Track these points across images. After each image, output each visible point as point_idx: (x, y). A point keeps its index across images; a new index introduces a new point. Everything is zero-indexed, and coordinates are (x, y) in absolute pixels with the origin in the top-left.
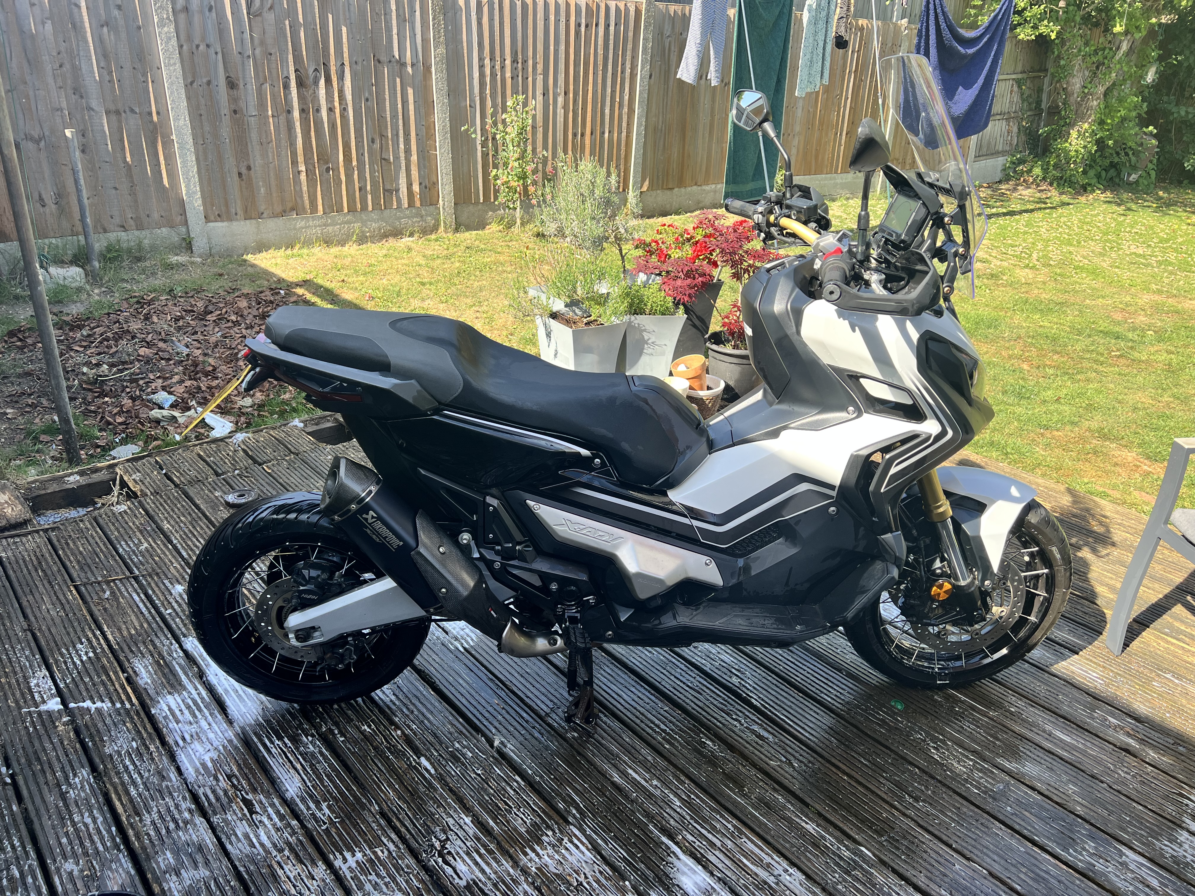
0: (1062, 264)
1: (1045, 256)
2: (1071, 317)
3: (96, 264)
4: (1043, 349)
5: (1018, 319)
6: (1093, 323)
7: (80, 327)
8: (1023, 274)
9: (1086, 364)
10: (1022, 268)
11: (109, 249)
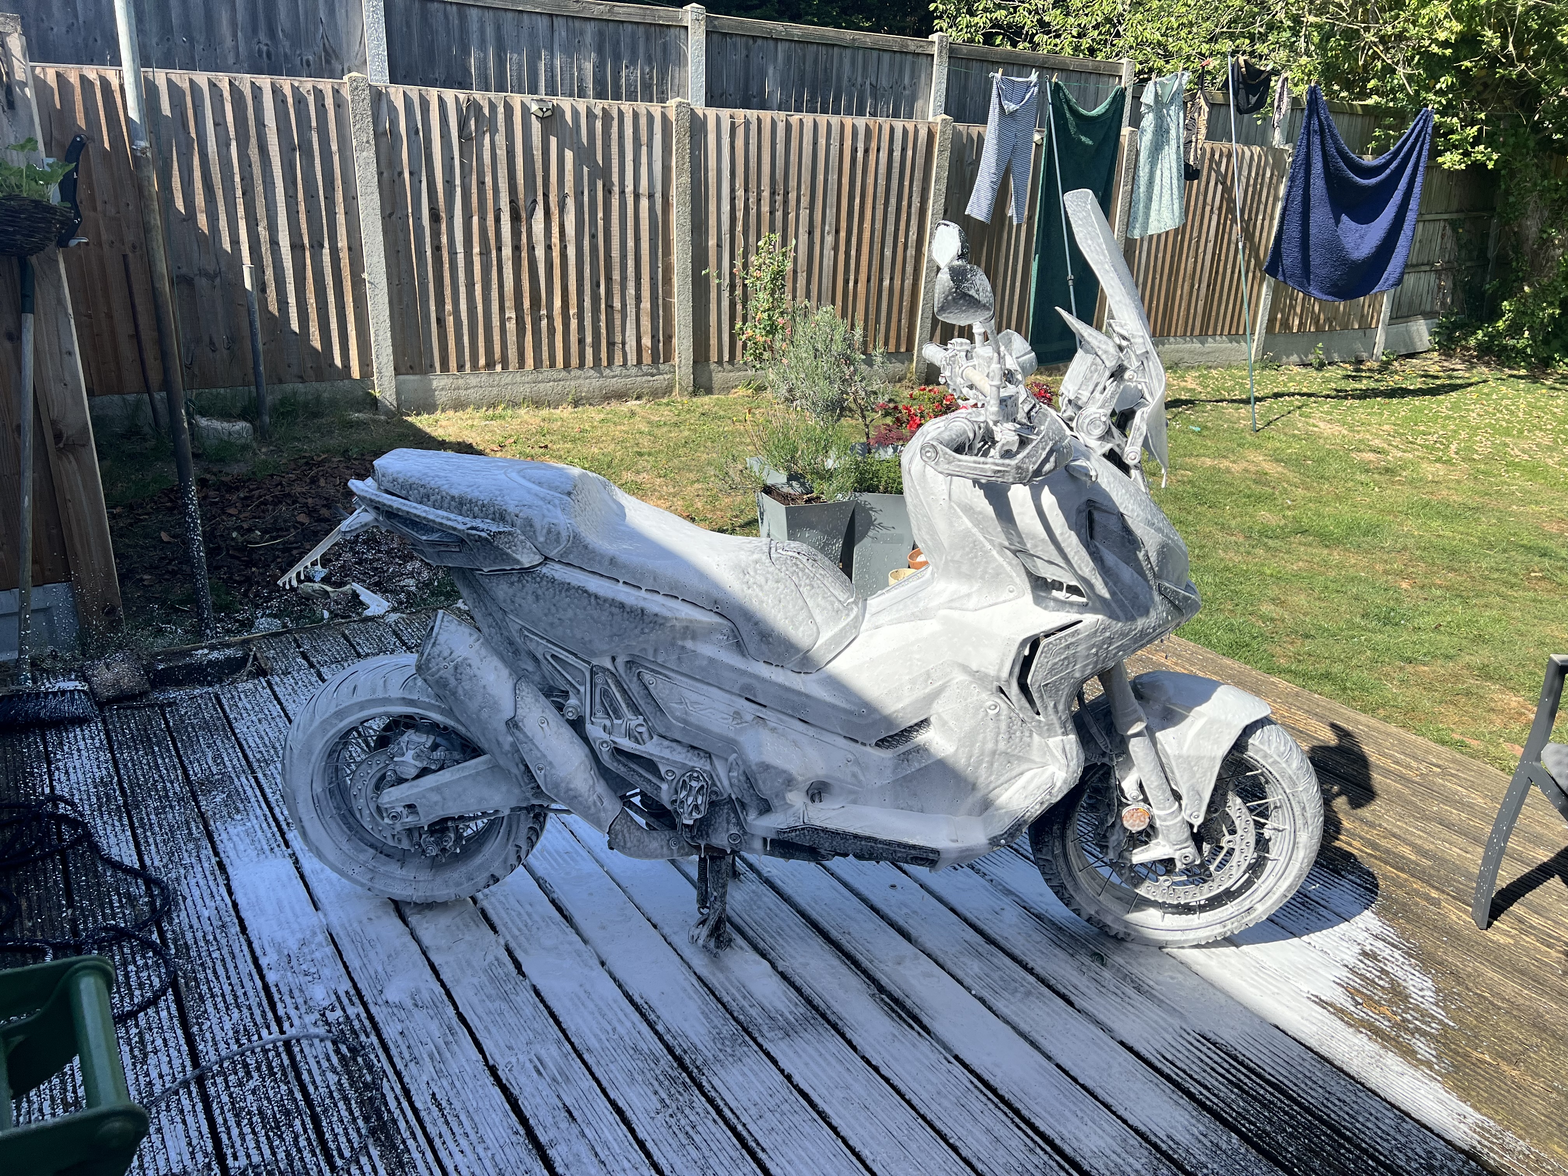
0: (1489, 459)
1: (1469, 449)
2: (1485, 524)
3: (267, 419)
4: (1434, 564)
5: (1410, 526)
6: (1515, 534)
7: (237, 489)
8: (1430, 470)
9: (1491, 586)
10: (1431, 462)
11: (283, 402)
